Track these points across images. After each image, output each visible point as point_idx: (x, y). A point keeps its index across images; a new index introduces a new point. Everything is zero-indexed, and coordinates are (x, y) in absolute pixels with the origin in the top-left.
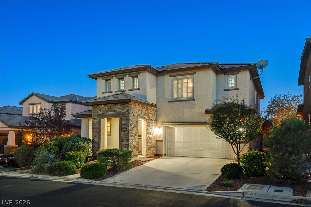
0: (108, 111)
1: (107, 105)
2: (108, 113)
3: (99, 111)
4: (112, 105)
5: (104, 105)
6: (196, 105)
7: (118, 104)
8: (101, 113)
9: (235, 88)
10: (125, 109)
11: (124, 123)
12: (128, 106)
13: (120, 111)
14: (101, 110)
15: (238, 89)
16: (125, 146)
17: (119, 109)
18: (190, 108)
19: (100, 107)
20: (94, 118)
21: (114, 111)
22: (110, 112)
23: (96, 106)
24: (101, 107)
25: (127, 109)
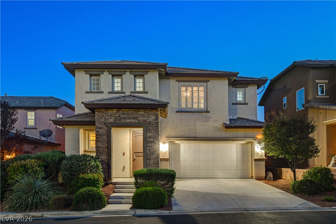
0: (124, 118)
1: (122, 110)
2: (123, 121)
3: (107, 118)
4: (130, 110)
5: (116, 110)
6: (211, 118)
7: (141, 110)
8: (112, 120)
9: (244, 102)
10: (152, 117)
11: (151, 135)
12: (157, 113)
13: (144, 118)
14: (111, 116)
15: (247, 104)
16: (153, 165)
17: (141, 115)
18: (204, 121)
19: (110, 112)
20: (99, 126)
21: (134, 118)
22: (127, 120)
23: (103, 110)
24: (112, 112)
25: (156, 117)
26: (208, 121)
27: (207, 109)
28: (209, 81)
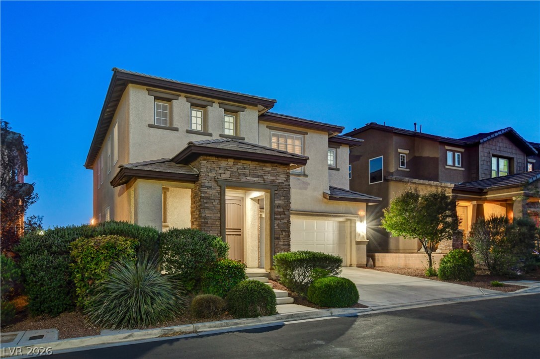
0: (244, 174)
1: (242, 161)
2: (243, 179)
3: (220, 172)
4: (254, 163)
5: (233, 160)
6: (309, 184)
7: (267, 165)
8: (226, 176)
9: (335, 167)
10: (282, 176)
11: (280, 202)
12: (288, 171)
13: (272, 178)
14: (225, 169)
15: (338, 170)
16: (282, 247)
17: (269, 173)
18: (300, 188)
19: (223, 163)
20: (207, 184)
21: (258, 176)
22: (248, 178)
23: (214, 159)
24: (226, 163)
25: (286, 177)
26: (306, 189)
27: (304, 172)
28: (307, 134)
